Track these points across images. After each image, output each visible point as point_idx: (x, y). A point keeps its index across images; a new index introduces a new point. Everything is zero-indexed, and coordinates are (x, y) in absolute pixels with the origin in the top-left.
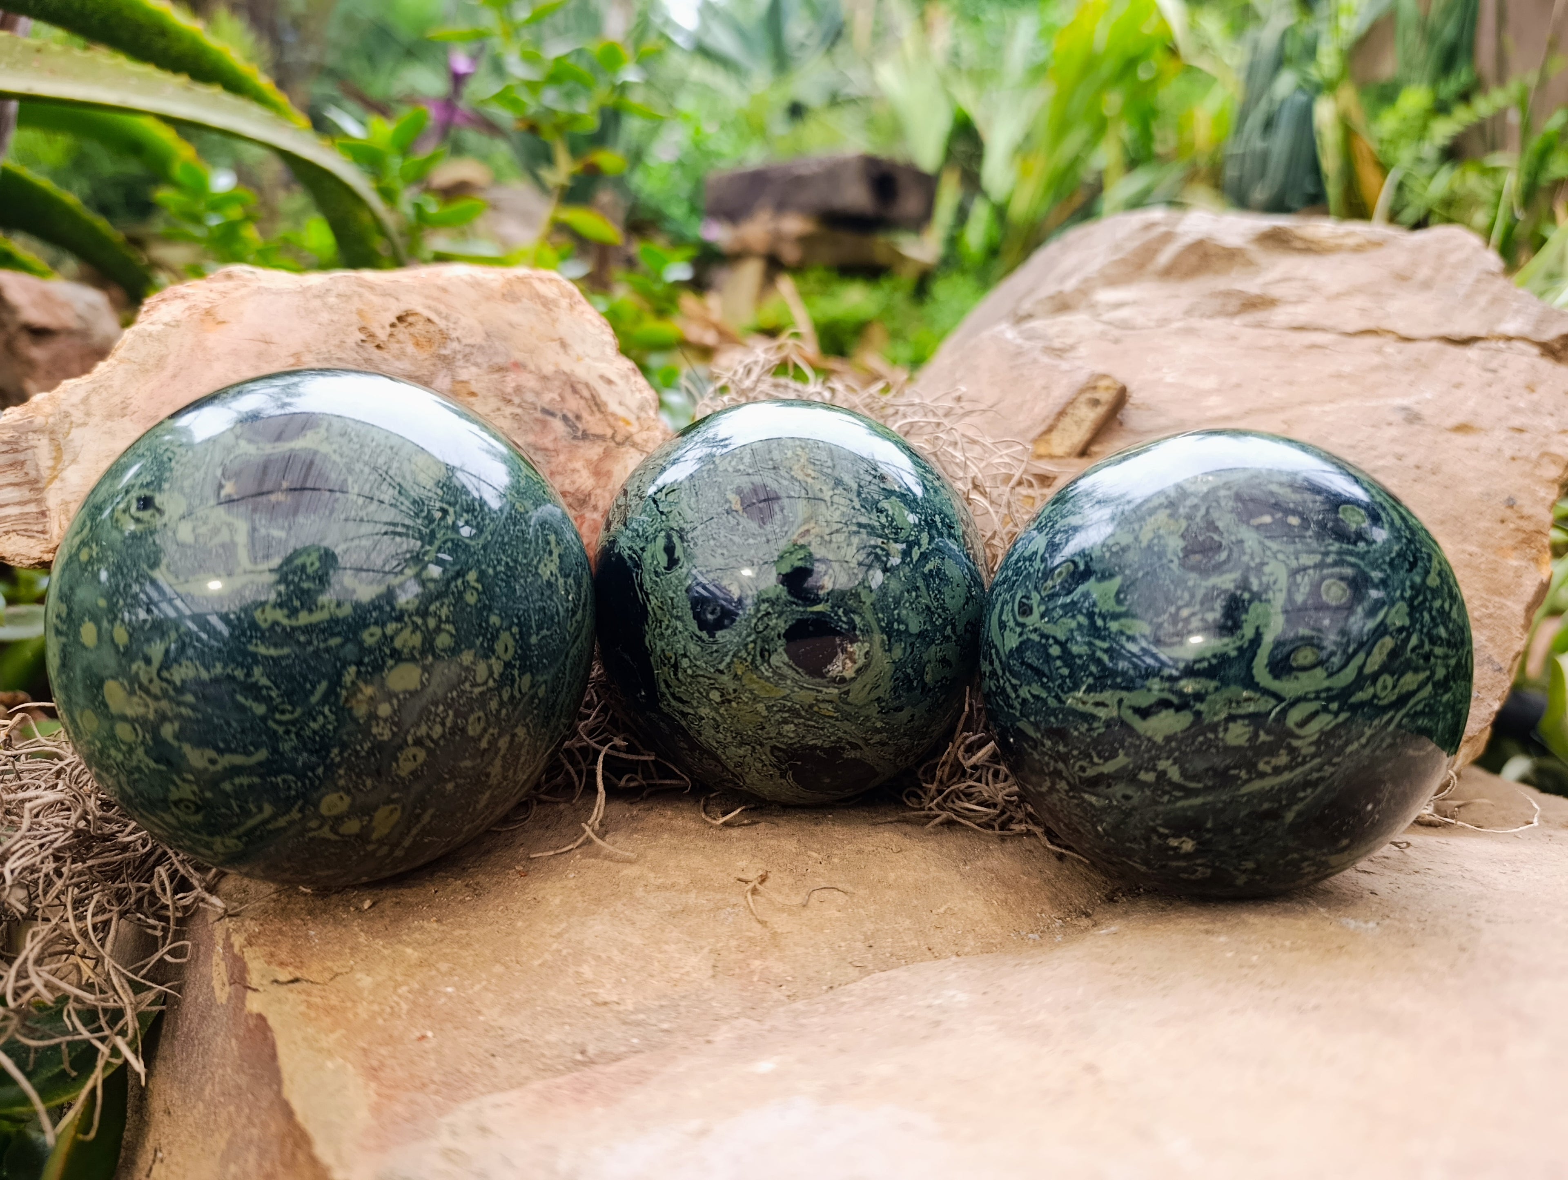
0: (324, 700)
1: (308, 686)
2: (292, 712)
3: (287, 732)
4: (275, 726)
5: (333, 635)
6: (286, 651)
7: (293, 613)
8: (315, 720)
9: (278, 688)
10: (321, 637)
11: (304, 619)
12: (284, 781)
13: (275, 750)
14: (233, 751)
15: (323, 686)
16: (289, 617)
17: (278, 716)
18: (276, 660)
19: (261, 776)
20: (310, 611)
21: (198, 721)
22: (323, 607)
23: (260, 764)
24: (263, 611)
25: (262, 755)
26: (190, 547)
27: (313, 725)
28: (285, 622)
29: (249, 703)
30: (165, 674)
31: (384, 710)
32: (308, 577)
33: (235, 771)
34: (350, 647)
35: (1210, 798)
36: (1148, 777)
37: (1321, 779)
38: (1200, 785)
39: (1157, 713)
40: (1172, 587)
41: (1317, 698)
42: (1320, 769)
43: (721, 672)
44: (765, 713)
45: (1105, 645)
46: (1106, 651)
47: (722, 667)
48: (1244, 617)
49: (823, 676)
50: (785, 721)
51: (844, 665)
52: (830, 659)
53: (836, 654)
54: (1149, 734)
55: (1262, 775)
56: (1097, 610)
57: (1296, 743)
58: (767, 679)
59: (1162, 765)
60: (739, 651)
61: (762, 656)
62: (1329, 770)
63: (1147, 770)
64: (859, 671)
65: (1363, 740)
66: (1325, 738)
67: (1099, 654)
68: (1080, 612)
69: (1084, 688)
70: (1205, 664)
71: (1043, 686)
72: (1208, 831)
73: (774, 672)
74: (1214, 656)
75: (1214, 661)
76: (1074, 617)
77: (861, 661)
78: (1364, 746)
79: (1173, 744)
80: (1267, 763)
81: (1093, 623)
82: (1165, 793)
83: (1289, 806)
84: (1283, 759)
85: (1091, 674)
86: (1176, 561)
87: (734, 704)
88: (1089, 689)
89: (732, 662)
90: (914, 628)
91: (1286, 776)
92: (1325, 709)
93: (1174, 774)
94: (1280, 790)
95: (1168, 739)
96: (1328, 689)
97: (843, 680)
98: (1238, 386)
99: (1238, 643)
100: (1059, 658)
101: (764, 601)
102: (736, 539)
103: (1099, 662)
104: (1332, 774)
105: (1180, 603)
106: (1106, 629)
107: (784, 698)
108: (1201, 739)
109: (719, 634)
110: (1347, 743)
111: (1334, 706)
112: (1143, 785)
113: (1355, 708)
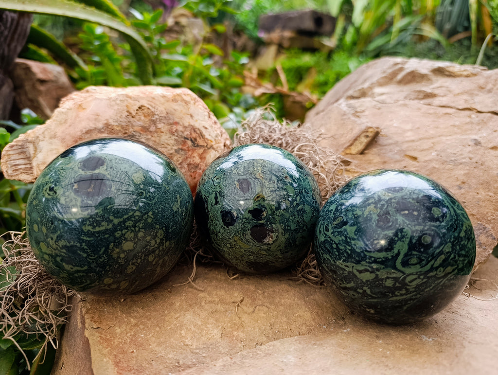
0: (104, 253)
1: (99, 249)
2: (94, 256)
3: (93, 262)
4: (90, 260)
5: (106, 234)
6: (92, 239)
7: (94, 227)
8: (101, 259)
9: (90, 249)
10: (103, 235)
11: (97, 229)
12: (93, 275)
13: (89, 267)
14: (77, 266)
15: (103, 249)
16: (93, 228)
17: (90, 257)
18: (89, 241)
19: (86, 273)
20: (99, 227)
21: (67, 257)
22: (103, 225)
23: (86, 270)
24: (85, 227)
25: (86, 268)
26: (64, 205)
27: (100, 260)
28: (92, 230)
29: (81, 253)
30: (57, 243)
31: (122, 256)
32: (99, 216)
33: (78, 271)
34: (111, 237)
35: (379, 300)
36: (361, 291)
37: (416, 298)
38: (376, 296)
39: (364, 273)
40: (372, 232)
41: (416, 274)
42: (416, 295)
43: (230, 239)
44: (244, 252)
45: (350, 248)
46: (350, 250)
47: (230, 237)
48: (395, 246)
49: (262, 243)
50: (250, 255)
51: (269, 239)
52: (265, 237)
53: (267, 236)
54: (361, 278)
55: (397, 296)
56: (348, 236)
57: (408, 287)
58: (245, 242)
59: (365, 288)
60: (236, 233)
61: (243, 236)
62: (419, 296)
63: (360, 289)
64: (274, 242)
65: (431, 288)
66: (418, 286)
67: (347, 250)
68: (343, 235)
69: (342, 260)
70: (381, 260)
71: (330, 256)
72: (379, 309)
73: (247, 241)
74: (384, 258)
75: (383, 259)
76: (341, 236)
77: (275, 239)
78: (431, 289)
79: (369, 283)
80: (399, 292)
81: (346, 240)
82: (365, 296)
83: (405, 305)
84: (404, 292)
85: (344, 256)
86: (375, 223)
87: (234, 248)
88: (344, 261)
89: (234, 236)
90: (293, 228)
91: (404, 297)
92: (419, 278)
93: (368, 291)
94: (402, 300)
95: (367, 281)
96: (420, 272)
97: (269, 244)
98: (418, 128)
99: (392, 254)
100: (335, 248)
101: (244, 218)
102: (236, 197)
103: (347, 253)
104: (420, 297)
105: (374, 238)
106: (350, 243)
107: (250, 248)
108: (377, 283)
109: (230, 227)
110: (425, 289)
111: (422, 277)
112: (358, 293)
113: (428, 278)
